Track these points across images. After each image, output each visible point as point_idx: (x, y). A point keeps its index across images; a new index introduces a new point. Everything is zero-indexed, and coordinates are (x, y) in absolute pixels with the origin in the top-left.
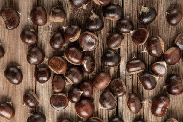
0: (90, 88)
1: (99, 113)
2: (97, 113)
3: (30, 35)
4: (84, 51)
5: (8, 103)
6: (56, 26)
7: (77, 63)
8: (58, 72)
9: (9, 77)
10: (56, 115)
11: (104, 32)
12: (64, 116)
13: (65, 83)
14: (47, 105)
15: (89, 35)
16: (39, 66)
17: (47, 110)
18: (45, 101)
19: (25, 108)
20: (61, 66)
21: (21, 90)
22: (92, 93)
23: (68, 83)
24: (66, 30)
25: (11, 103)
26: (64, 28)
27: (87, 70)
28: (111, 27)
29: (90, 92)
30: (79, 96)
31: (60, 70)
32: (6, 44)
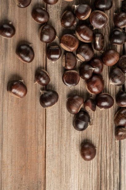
0: (100, 65)
1: (107, 90)
2: (106, 89)
3: (43, 13)
4: (94, 28)
5: (21, 81)
6: (66, 5)
7: (89, 41)
8: (70, 50)
9: (22, 55)
10: (66, 93)
11: (110, 12)
12: (74, 93)
13: (76, 61)
14: (57, 83)
15: (100, 13)
16: (50, 44)
17: (57, 88)
18: (55, 79)
19: (36, 86)
20: (74, 43)
21: (32, 68)
22: (102, 70)
23: (79, 60)
24: (77, 9)
25: (22, 81)
26: (76, 6)
27: (98, 47)
28: (117, 7)
29: (101, 68)
30: (91, 72)
31: (73, 47)
32: (16, 23)
